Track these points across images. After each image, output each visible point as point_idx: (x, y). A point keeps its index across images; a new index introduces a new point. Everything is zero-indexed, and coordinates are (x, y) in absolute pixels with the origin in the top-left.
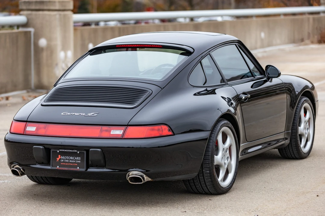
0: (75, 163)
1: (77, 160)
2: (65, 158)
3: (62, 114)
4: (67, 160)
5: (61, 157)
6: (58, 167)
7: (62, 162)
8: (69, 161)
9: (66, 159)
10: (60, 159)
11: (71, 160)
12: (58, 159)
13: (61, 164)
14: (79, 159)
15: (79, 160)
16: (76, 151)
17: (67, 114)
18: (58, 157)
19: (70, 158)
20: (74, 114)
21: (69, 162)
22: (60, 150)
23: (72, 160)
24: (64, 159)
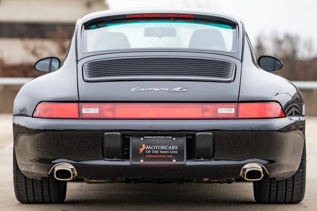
0: (169, 154)
1: (172, 150)
2: (153, 148)
3: (132, 90)
4: (157, 150)
5: (146, 146)
6: (142, 161)
7: (148, 154)
8: (159, 152)
9: (155, 150)
10: (145, 150)
11: (162, 150)
12: (141, 150)
13: (147, 156)
14: (175, 148)
15: (176, 150)
16: (171, 137)
17: (140, 90)
18: (142, 148)
19: (160, 148)
20: (151, 89)
21: (159, 154)
22: (145, 137)
23: (164, 150)
24: (152, 150)
